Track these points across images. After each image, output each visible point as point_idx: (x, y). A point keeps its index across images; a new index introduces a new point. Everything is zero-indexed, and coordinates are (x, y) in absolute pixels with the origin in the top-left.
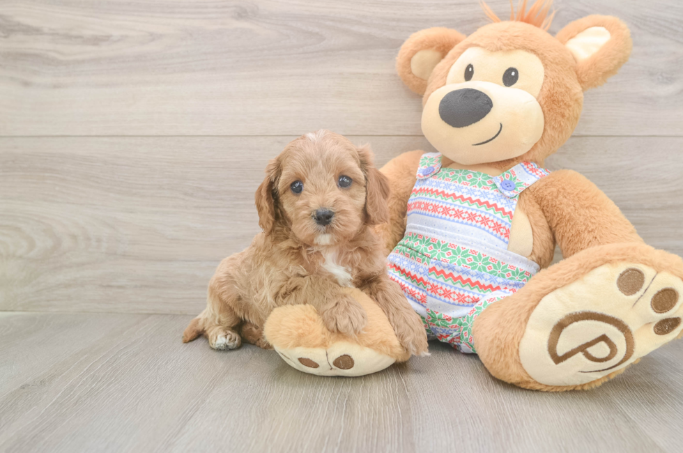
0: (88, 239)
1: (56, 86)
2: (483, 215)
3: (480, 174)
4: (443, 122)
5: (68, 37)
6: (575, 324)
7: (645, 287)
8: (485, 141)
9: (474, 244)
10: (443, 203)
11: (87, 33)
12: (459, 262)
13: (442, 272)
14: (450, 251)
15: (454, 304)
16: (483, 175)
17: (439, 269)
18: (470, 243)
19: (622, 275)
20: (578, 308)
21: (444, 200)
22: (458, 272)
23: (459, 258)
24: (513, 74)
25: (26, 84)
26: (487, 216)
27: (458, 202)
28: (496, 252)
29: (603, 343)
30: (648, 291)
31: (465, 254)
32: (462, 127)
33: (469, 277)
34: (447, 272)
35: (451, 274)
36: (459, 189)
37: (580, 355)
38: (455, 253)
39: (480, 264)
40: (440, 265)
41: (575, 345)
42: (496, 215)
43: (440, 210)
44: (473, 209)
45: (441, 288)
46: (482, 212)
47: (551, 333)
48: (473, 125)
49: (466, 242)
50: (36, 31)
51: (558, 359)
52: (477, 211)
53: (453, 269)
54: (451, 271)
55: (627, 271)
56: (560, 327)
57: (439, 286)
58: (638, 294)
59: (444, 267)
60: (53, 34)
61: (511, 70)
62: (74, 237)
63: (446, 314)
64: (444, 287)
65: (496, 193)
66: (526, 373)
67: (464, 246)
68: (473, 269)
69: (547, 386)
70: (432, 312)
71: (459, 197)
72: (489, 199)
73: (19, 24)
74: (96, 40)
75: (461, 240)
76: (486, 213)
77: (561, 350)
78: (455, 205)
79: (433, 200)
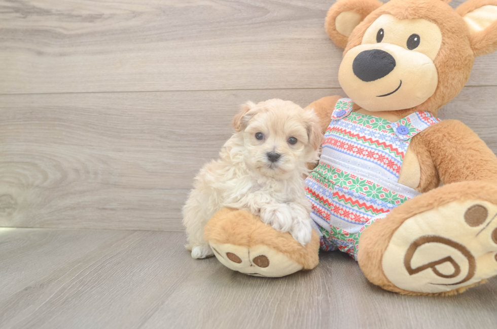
0: (88, 172)
1: (62, 55)
2: (380, 153)
3: (381, 120)
4: (355, 76)
5: (70, 16)
6: (427, 245)
7: (488, 220)
8: (387, 93)
9: (370, 176)
10: (349, 141)
11: (85, 13)
12: (357, 189)
13: (343, 196)
14: (351, 180)
15: (351, 222)
16: (384, 121)
17: (341, 194)
18: (367, 175)
19: (469, 209)
20: (431, 233)
21: (350, 139)
22: (356, 197)
23: (357, 186)
24: (416, 39)
25: (40, 53)
26: (383, 154)
27: (360, 142)
28: (388, 184)
29: (448, 264)
30: (490, 224)
31: (363, 183)
32: (370, 81)
33: (365, 202)
34: (347, 197)
35: (350, 199)
36: (363, 130)
37: (430, 270)
38: (354, 182)
39: (374, 192)
40: (342, 191)
41: (426, 262)
42: (391, 154)
43: (346, 146)
44: (372, 148)
45: (342, 209)
46: (379, 151)
47: (408, 249)
48: (379, 80)
49: (364, 174)
50: (46, 12)
51: (412, 272)
52: (376, 149)
53: (352, 195)
54: (350, 196)
55: (474, 206)
56: (415, 245)
57: (341, 207)
58: (481, 227)
59: (345, 193)
60: (59, 14)
61: (414, 36)
62: (77, 171)
63: (345, 230)
64: (344, 209)
65: (392, 136)
66: (387, 278)
67: (362, 177)
68: (368, 196)
69: (404, 290)
70: (334, 228)
71: (362, 137)
72: (387, 140)
73: (34, 7)
74: (92, 18)
75: (360, 173)
76: (383, 152)
77: (414, 264)
78: (358, 144)
79: (342, 138)
